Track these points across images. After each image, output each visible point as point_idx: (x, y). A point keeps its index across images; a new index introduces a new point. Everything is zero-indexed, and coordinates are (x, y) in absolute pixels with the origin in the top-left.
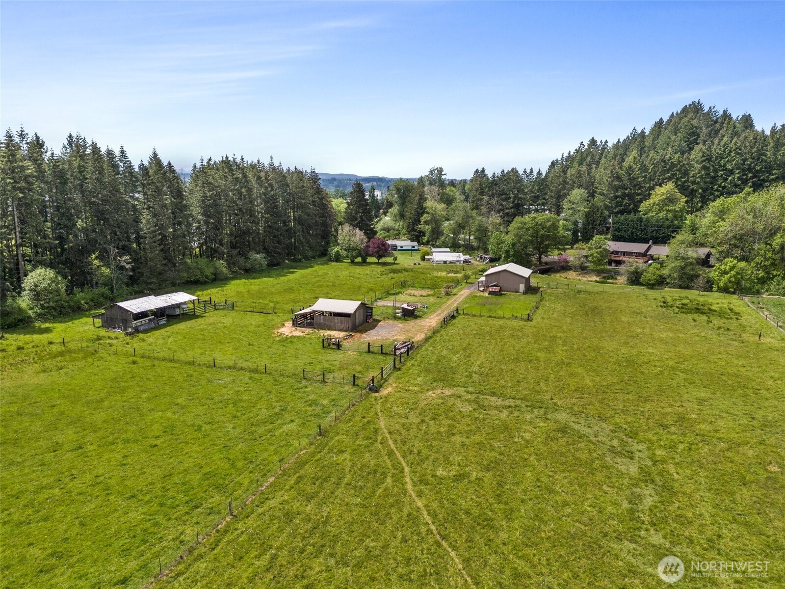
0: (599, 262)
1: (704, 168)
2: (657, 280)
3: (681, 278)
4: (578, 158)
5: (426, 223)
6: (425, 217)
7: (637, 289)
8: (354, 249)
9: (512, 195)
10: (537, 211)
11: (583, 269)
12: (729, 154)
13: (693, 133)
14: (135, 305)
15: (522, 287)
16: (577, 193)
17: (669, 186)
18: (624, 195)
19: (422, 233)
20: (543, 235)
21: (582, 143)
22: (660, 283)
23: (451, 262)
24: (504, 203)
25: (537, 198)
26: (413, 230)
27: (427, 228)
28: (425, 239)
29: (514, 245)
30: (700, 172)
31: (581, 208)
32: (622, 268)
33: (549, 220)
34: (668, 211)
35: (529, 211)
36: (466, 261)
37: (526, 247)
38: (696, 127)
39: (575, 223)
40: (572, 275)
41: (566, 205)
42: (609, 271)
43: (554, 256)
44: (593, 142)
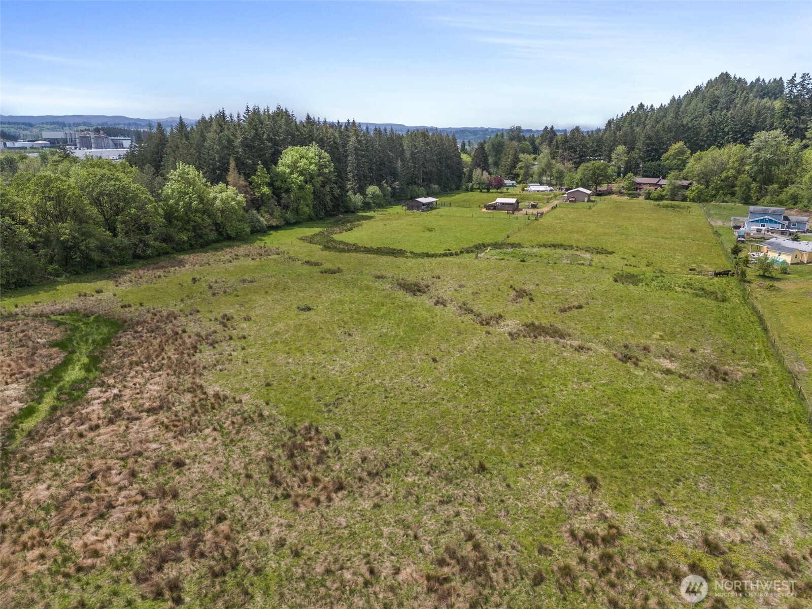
0: (629, 189)
1: (710, 130)
2: (658, 197)
3: (671, 195)
4: (629, 119)
5: (521, 168)
6: (520, 164)
7: (647, 201)
8: (483, 183)
9: (578, 149)
10: (595, 160)
11: (620, 193)
12: (727, 121)
13: (715, 101)
14: (423, 200)
15: (586, 199)
16: (620, 149)
17: (681, 143)
18: (653, 149)
19: (518, 175)
20: (598, 174)
21: (632, 107)
22: (661, 198)
23: (542, 191)
24: (573, 155)
25: (596, 151)
26: (511, 173)
27: (522, 172)
28: (520, 179)
29: (581, 179)
30: (707, 133)
31: (623, 158)
32: (642, 192)
33: (602, 165)
34: (679, 159)
35: (590, 160)
36: (551, 190)
37: (588, 181)
38: (718, 97)
39: (619, 168)
40: (614, 197)
41: (614, 156)
42: (635, 194)
43: (604, 187)
44: (641, 106)
